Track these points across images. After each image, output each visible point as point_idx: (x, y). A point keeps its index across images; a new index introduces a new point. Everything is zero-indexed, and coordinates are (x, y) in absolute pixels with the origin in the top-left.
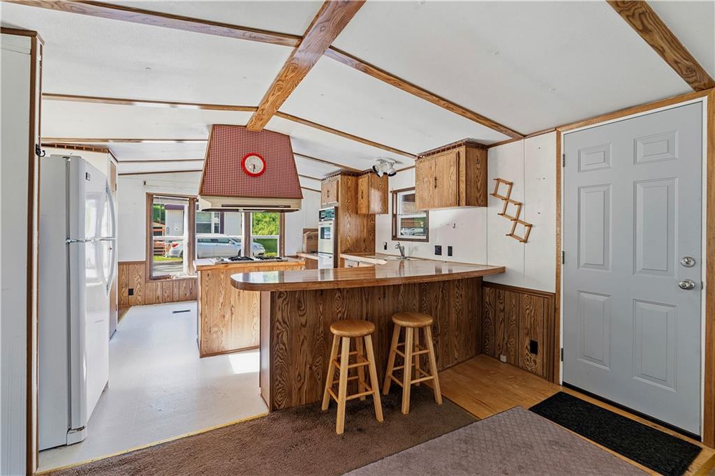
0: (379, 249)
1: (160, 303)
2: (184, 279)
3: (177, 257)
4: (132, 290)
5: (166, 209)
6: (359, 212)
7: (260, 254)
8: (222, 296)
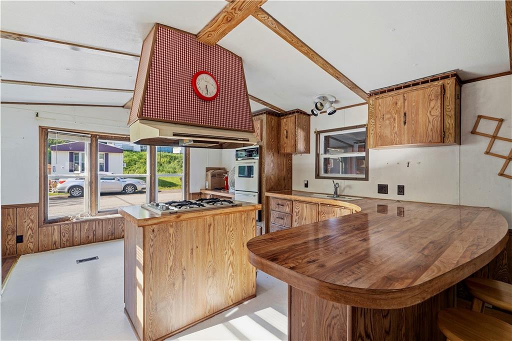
0: (297, 186)
1: (57, 249)
2: (86, 221)
3: (64, 192)
4: (22, 236)
5: (52, 150)
6: (282, 151)
7: (142, 189)
8: (172, 258)
